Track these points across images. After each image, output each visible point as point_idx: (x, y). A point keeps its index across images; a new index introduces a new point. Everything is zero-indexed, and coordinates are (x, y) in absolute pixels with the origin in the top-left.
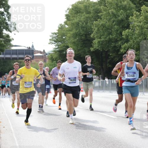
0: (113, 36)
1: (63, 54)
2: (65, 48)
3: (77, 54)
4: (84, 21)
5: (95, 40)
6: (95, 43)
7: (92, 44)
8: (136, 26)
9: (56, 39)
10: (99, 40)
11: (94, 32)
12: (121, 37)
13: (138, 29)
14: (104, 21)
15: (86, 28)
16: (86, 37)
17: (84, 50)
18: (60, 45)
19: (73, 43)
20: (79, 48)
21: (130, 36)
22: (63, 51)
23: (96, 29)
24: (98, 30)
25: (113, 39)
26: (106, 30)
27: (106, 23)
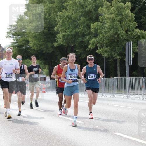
0: (80, 29)
1: (22, 49)
2: (25, 43)
3: (38, 49)
4: (47, 11)
5: (60, 34)
6: (60, 37)
7: (56, 38)
8: (107, 18)
9: (15, 32)
10: (64, 34)
11: (58, 25)
12: (88, 31)
13: (108, 22)
14: (70, 12)
15: (49, 20)
16: (49, 30)
17: (47, 45)
18: (19, 39)
19: (34, 37)
20: (40, 43)
21: (99, 29)
22: (22, 46)
23: (60, 22)
24: (63, 22)
25: (80, 32)
26: (72, 22)
27: (72, 14)
